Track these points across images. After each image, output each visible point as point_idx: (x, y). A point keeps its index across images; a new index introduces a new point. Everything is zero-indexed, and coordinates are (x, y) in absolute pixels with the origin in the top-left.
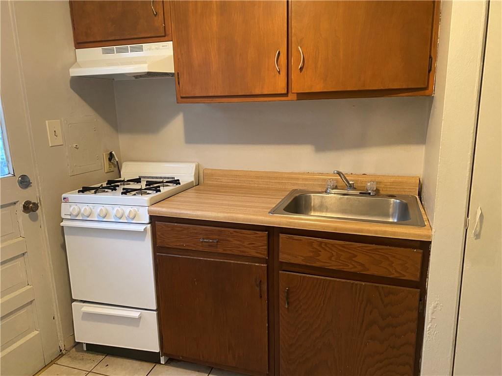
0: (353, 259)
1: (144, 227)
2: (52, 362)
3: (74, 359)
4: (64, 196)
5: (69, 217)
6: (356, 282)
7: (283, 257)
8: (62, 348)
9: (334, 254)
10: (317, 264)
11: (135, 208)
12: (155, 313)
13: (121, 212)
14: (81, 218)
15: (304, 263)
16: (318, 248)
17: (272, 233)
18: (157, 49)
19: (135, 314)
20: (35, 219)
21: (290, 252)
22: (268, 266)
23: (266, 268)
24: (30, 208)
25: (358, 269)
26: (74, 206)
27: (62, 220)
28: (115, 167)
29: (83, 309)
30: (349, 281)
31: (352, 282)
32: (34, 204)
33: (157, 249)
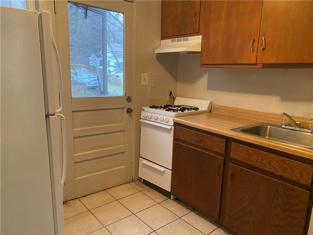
0: (270, 163)
1: (171, 127)
2: (128, 183)
3: (137, 184)
4: (143, 108)
5: (143, 118)
6: (270, 178)
7: (232, 155)
8: (134, 178)
9: (260, 158)
10: (250, 163)
11: (169, 117)
12: (171, 171)
13: (163, 118)
14: (148, 119)
15: (243, 161)
16: (251, 153)
17: (228, 140)
18: (194, 39)
19: (162, 169)
20: (131, 116)
21: (236, 153)
22: (224, 159)
23: (223, 160)
24: (129, 111)
25: (272, 170)
26: (146, 113)
27: (141, 119)
28: (172, 99)
29: (143, 162)
30: (266, 176)
31: (268, 177)
32: (131, 109)
33: (175, 139)
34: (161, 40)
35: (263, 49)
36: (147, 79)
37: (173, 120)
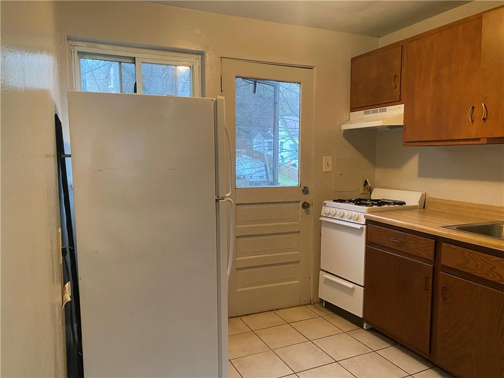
0: (494, 270)
1: (362, 226)
2: (304, 305)
3: (316, 308)
4: (324, 202)
5: (325, 215)
6: (495, 290)
7: (444, 261)
8: (312, 300)
9: (480, 263)
10: (466, 270)
11: (359, 214)
12: (363, 288)
13: (351, 215)
14: (330, 217)
15: (457, 268)
16: (468, 257)
17: (438, 241)
18: (395, 109)
19: (351, 285)
20: (308, 213)
21: (448, 258)
22: (434, 268)
23: (432, 268)
24: (306, 206)
25: (497, 279)
26: (328, 209)
27: (322, 216)
28: (368, 191)
29: (324, 276)
30: (489, 288)
31: (491, 289)
32: (307, 204)
33: (368, 243)
34: (351, 112)
35: (484, 119)
36: (330, 164)
37: (365, 217)
